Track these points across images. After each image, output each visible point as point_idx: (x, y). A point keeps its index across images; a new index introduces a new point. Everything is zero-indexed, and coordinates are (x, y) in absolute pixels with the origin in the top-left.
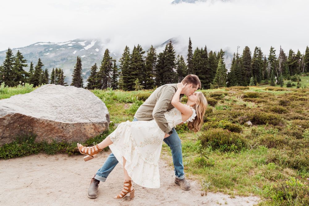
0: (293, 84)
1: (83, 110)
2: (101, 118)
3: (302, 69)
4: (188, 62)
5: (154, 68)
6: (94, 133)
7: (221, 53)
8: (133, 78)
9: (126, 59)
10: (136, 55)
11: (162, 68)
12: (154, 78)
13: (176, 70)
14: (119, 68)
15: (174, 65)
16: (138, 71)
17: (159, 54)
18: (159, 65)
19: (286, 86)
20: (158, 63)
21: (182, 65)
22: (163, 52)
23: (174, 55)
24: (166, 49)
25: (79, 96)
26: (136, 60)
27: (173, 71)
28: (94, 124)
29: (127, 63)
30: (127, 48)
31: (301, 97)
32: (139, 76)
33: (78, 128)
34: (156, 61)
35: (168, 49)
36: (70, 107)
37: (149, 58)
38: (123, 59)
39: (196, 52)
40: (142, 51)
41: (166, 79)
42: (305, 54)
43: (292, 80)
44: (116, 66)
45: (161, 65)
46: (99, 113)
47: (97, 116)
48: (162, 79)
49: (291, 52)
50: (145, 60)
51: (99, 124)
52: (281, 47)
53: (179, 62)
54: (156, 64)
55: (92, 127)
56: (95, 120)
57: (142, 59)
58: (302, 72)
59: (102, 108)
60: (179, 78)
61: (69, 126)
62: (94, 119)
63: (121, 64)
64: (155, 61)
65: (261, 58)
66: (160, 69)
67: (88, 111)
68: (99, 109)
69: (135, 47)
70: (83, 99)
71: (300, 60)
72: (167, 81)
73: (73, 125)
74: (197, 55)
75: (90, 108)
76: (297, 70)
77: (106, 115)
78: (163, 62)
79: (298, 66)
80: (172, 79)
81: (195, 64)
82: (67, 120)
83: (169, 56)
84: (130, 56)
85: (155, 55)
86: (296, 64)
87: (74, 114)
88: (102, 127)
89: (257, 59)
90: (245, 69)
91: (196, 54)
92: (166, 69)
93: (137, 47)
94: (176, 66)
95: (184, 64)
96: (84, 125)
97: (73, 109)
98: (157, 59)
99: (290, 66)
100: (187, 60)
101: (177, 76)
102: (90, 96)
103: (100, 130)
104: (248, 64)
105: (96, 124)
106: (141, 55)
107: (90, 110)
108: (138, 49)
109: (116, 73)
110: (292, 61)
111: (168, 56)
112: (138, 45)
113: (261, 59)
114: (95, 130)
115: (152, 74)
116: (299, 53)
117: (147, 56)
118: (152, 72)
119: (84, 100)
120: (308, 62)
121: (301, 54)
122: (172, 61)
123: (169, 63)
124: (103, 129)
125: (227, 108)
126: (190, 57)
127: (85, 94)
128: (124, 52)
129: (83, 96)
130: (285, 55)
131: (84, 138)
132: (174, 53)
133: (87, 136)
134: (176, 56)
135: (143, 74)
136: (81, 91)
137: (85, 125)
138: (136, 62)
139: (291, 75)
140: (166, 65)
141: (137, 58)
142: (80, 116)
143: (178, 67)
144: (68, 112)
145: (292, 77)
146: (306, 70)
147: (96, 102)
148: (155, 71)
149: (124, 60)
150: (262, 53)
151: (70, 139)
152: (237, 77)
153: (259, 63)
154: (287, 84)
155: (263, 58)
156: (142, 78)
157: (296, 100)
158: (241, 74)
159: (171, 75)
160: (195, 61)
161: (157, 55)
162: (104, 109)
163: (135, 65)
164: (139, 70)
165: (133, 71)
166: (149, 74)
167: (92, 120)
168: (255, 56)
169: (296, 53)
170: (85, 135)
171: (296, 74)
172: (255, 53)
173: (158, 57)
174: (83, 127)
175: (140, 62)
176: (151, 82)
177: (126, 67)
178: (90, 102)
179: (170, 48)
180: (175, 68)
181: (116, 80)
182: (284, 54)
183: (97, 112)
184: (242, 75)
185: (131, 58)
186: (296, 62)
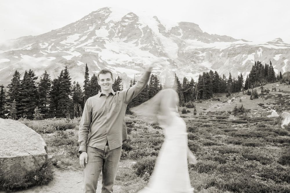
0: (188, 110)
1: (20, 143)
2: (40, 150)
3: (195, 96)
4: (85, 89)
5: (48, 95)
6: (34, 167)
7: (118, 80)
8: (24, 106)
9: (16, 84)
10: (28, 81)
11: (57, 95)
12: (47, 106)
13: (72, 96)
14: (6, 94)
15: (69, 92)
16: (29, 98)
17: (54, 80)
18: (54, 92)
19: (182, 112)
20: (52, 89)
21: (78, 92)
22: (57, 78)
23: (70, 82)
24: (61, 75)
25: (11, 128)
26: (27, 86)
27: (69, 98)
28: (33, 157)
29: (17, 89)
30: (17, 74)
31: (205, 124)
32: (31, 103)
33: (17, 162)
34: (51, 88)
35: (64, 75)
36: (5, 140)
37: (42, 84)
38: (12, 84)
39: (93, 78)
40: (34, 77)
41: (61, 106)
42: (198, 82)
43: (186, 107)
44: (4, 93)
45: (55, 92)
46: (36, 145)
47: (35, 148)
48: (56, 106)
49: (185, 80)
50: (38, 86)
51: (39, 157)
52: (175, 74)
53: (75, 88)
54: (50, 91)
55: (32, 160)
56: (35, 153)
57: (34, 85)
58: (195, 99)
59: (38, 140)
60: (74, 105)
61: (8, 161)
62: (33, 152)
63: (9, 91)
64: (49, 88)
65: (157, 85)
66: (54, 95)
67: (25, 144)
68: (36, 141)
69: (26, 73)
70: (16, 131)
71: (194, 87)
72: (62, 108)
73: (12, 159)
74: (93, 82)
75: (27, 140)
76: (191, 97)
77: (44, 147)
78: (58, 88)
79: (192, 93)
80: (68, 106)
81: (91, 91)
82: (4, 154)
83: (65, 83)
84: (20, 82)
85: (49, 81)
86: (190, 91)
87: (11, 148)
88: (42, 160)
89: (153, 87)
90: (142, 96)
91: (93, 80)
92: (61, 96)
93: (28, 73)
94: (72, 92)
95: (80, 91)
96: (23, 159)
97: (9, 142)
98: (52, 85)
99: (184, 93)
100: (84, 86)
101: (73, 103)
102: (23, 128)
103: (40, 163)
104: (145, 91)
105: (36, 157)
106: (34, 81)
107: (27, 142)
108: (30, 74)
109: (4, 101)
110: (186, 88)
111: (63, 82)
112: (30, 70)
113: (157, 87)
114: (34, 163)
115: (46, 101)
116: (192, 80)
117: (40, 83)
118: (46, 99)
119: (18, 132)
120: (200, 89)
121: (194, 82)
122: (67, 87)
123: (64, 89)
124: (43, 161)
125: (143, 135)
126: (87, 84)
127: (17, 126)
128: (13, 78)
129: (15, 128)
130: (179, 83)
131: (23, 172)
132: (70, 79)
133: (26, 170)
134: (72, 83)
135: (35, 101)
136: (11, 122)
137: (25, 158)
138: (27, 88)
139: (185, 102)
140: (61, 92)
141: (29, 84)
142: (17, 149)
143: (74, 94)
144: (3, 145)
145: (187, 104)
146: (199, 97)
147: (31, 134)
148: (49, 98)
149: (13, 86)
150: (158, 81)
151: (8, 174)
152: (134, 104)
153: (155, 91)
154: (182, 110)
155: (159, 85)
156: (34, 105)
157: (201, 127)
158: (138, 100)
159: (67, 102)
160: (91, 88)
161: (51, 81)
162: (41, 140)
163: (26, 92)
164: (31, 97)
165: (24, 98)
166: (42, 101)
167: (31, 153)
168: (152, 84)
169: (190, 80)
170: (24, 169)
171: (190, 101)
172: (152, 80)
173: (53, 83)
174: (22, 161)
175: (32, 89)
176: (45, 109)
177: (16, 93)
178: (25, 134)
179: (65, 75)
180: (71, 95)
181: (3, 108)
182: (179, 81)
183: (34, 145)
184: (139, 102)
185: (21, 84)
186: (190, 90)
